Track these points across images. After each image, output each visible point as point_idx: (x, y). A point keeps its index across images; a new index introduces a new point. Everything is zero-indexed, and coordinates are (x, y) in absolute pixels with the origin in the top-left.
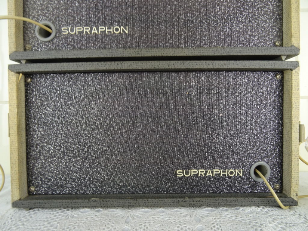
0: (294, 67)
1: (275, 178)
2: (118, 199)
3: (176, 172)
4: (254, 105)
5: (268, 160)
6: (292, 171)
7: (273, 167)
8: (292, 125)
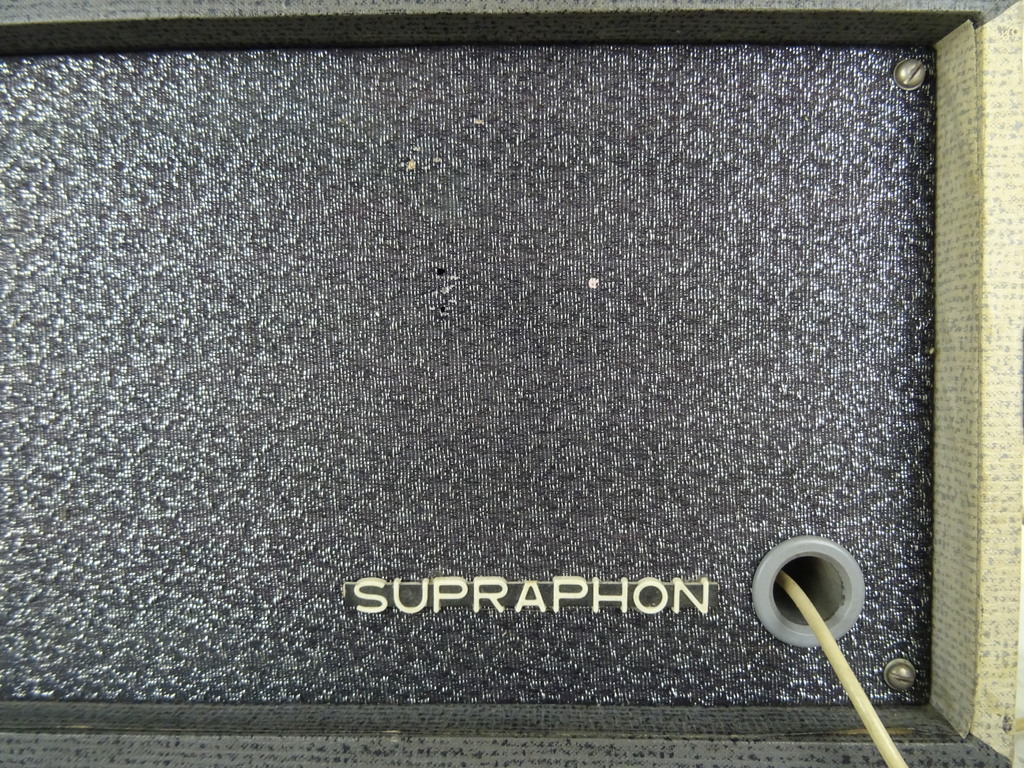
0: (989, 6)
1: (891, 624)
2: (20, 731)
3: (350, 589)
4: (775, 231)
5: (852, 528)
6: (983, 592)
7: (880, 566)
8: (984, 333)
